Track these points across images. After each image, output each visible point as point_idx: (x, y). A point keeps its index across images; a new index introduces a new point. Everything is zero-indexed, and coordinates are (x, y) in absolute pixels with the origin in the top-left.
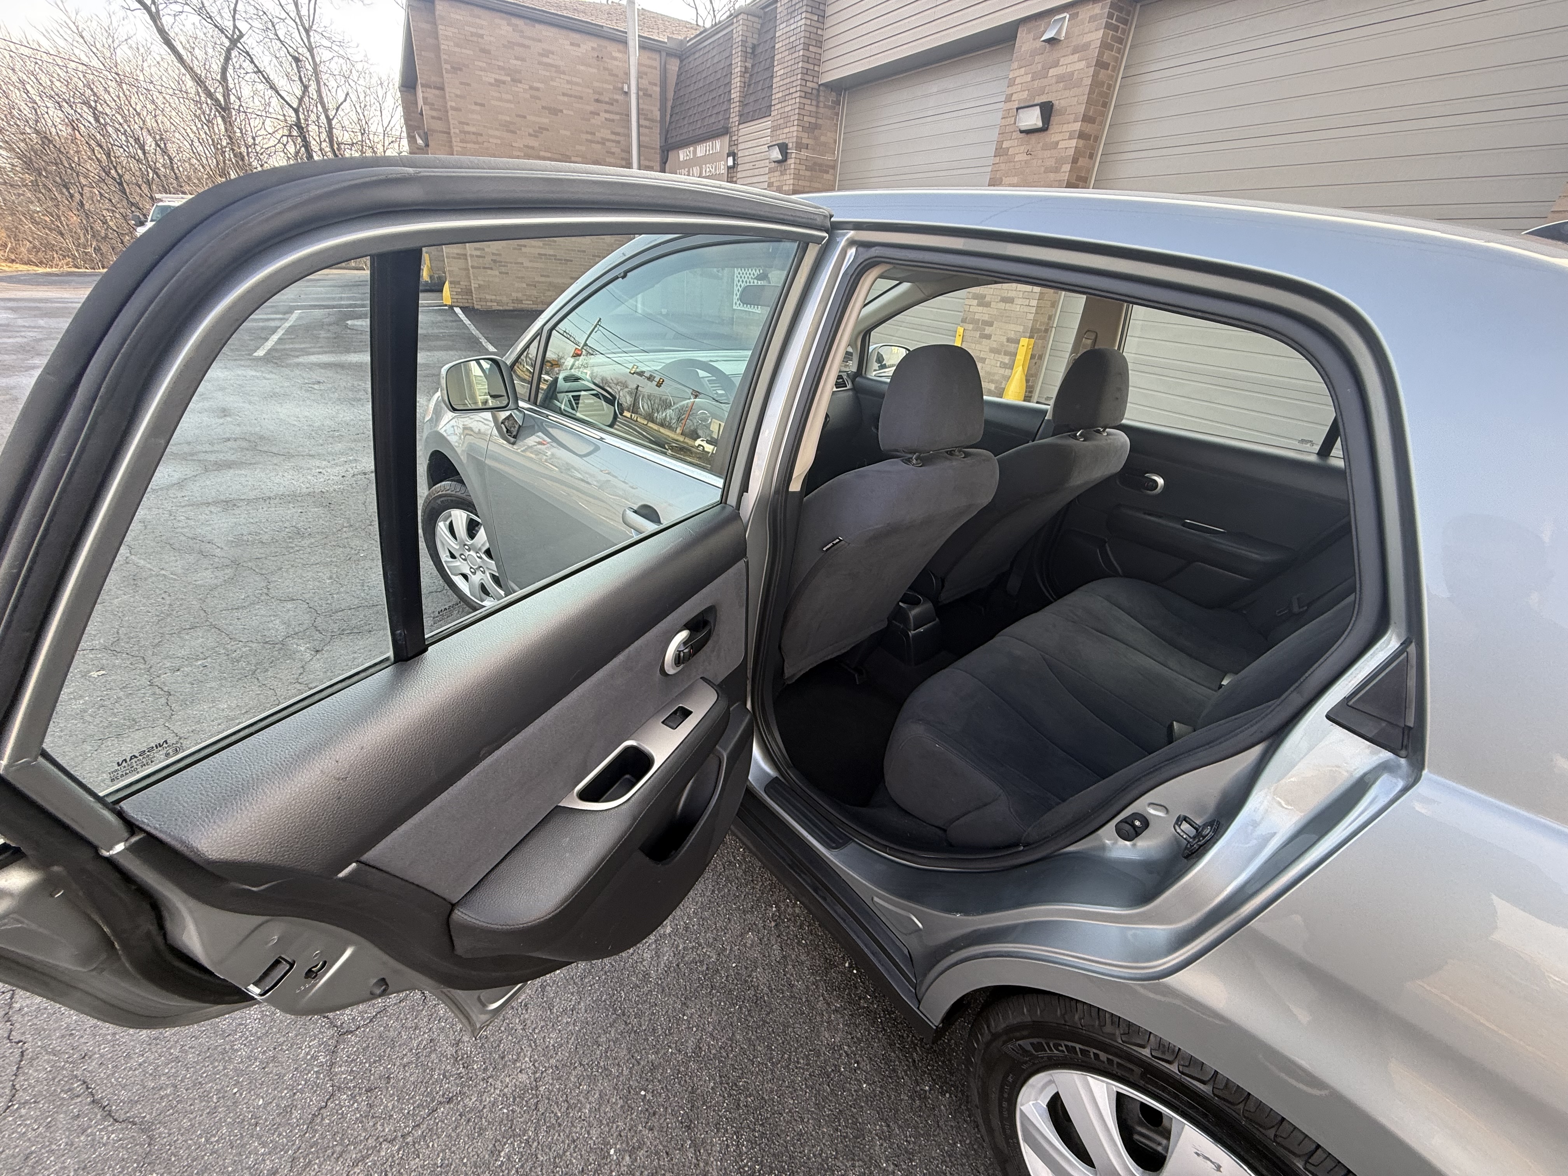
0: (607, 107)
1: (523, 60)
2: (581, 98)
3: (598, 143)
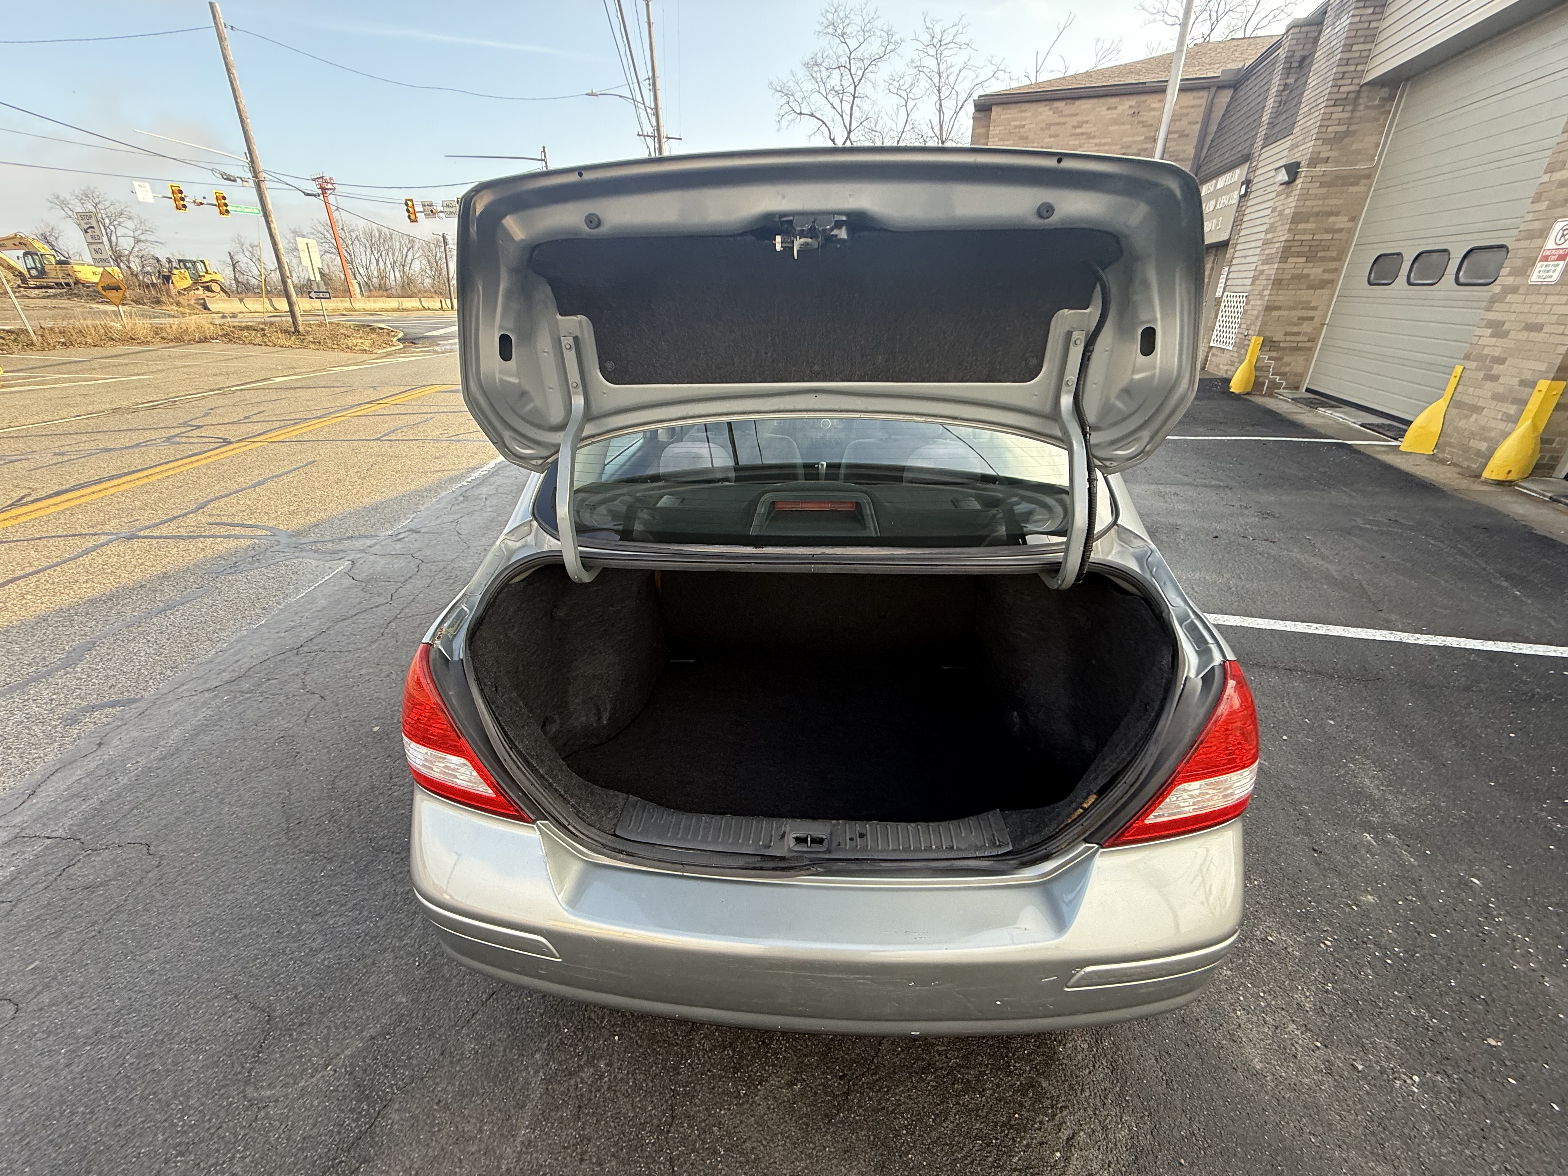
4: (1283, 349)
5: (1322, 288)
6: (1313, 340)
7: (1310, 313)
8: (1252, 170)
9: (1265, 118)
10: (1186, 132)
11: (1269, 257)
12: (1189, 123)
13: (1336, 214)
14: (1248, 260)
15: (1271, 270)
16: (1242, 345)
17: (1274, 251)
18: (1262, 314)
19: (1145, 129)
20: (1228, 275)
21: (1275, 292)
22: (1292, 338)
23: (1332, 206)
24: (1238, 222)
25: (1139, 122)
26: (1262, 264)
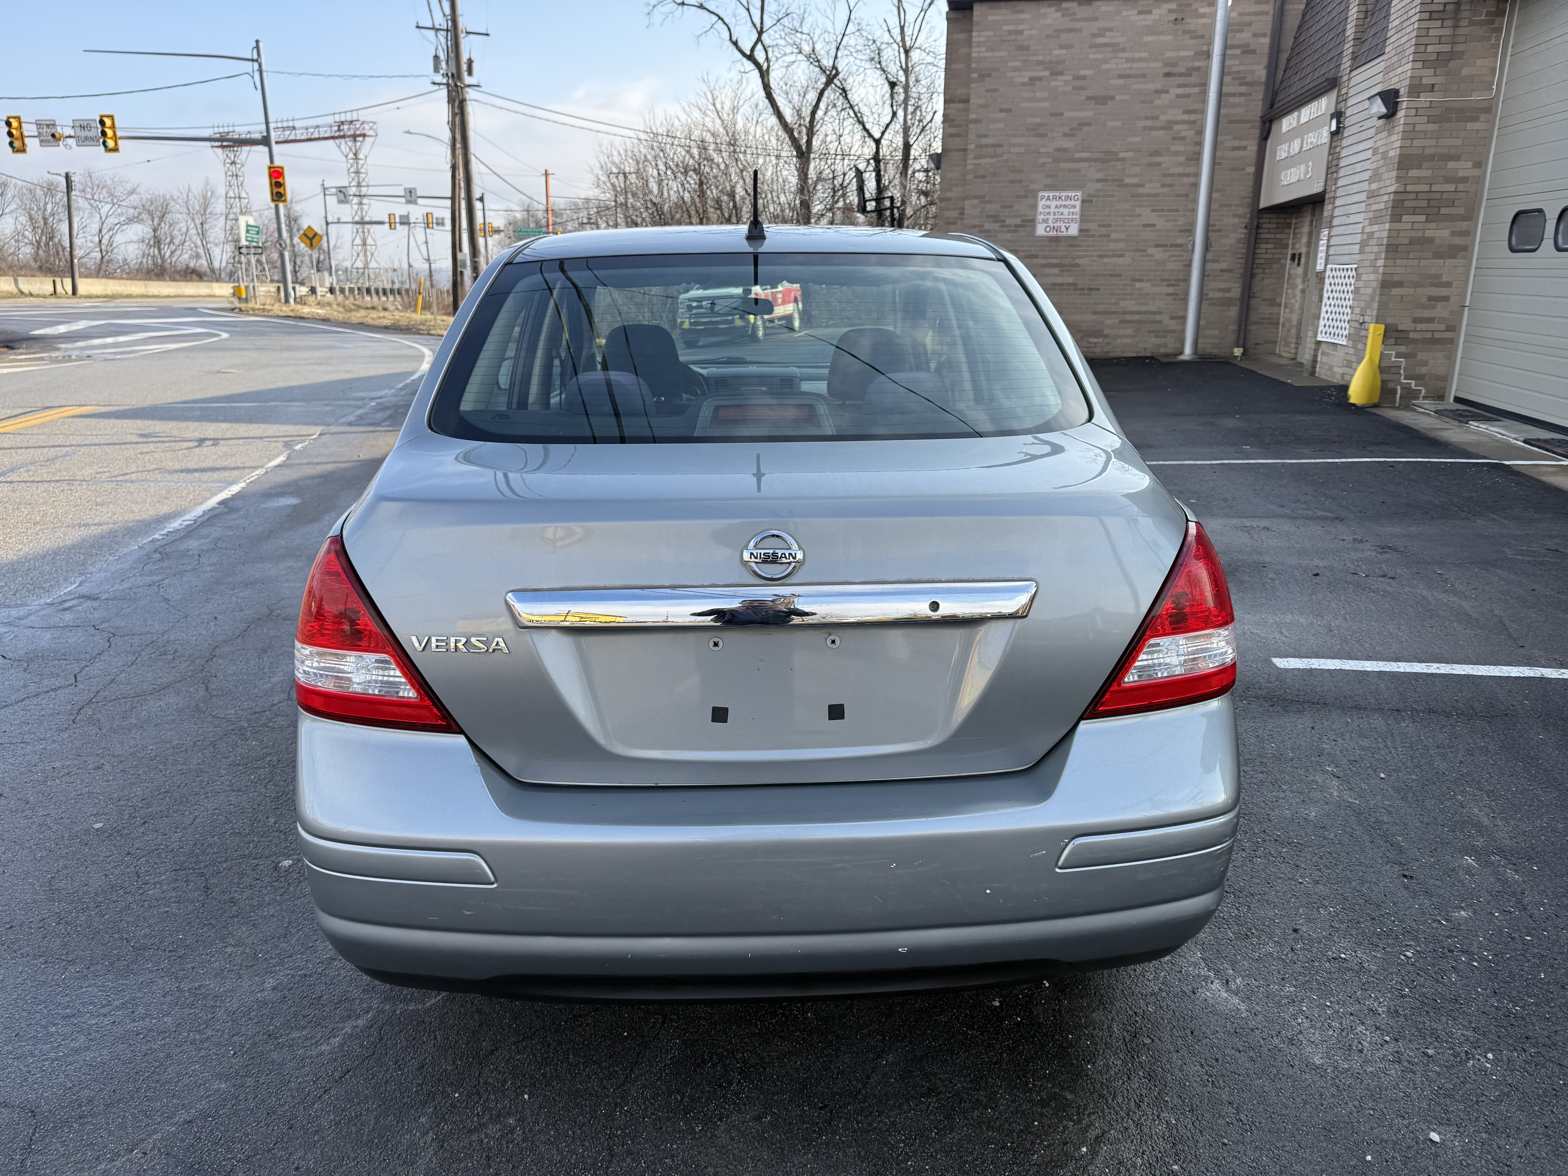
0: (1180, 80)
1: (1069, 47)
2: (1144, 76)
3: (1162, 128)
4: (1415, 341)
5: (1453, 257)
6: (1453, 328)
7: (1443, 292)
8: (1342, 99)
9: (1350, 32)
10: (1252, 48)
11: (1378, 214)
12: (1255, 35)
13: (1456, 158)
14: (1352, 219)
15: (1382, 231)
16: (1358, 336)
17: (1382, 206)
18: (1378, 292)
19: (1194, 41)
20: (1328, 240)
21: (1391, 262)
22: (1424, 326)
23: (1449, 147)
24: (1332, 168)
25: (1185, 32)
26: (1370, 224)
